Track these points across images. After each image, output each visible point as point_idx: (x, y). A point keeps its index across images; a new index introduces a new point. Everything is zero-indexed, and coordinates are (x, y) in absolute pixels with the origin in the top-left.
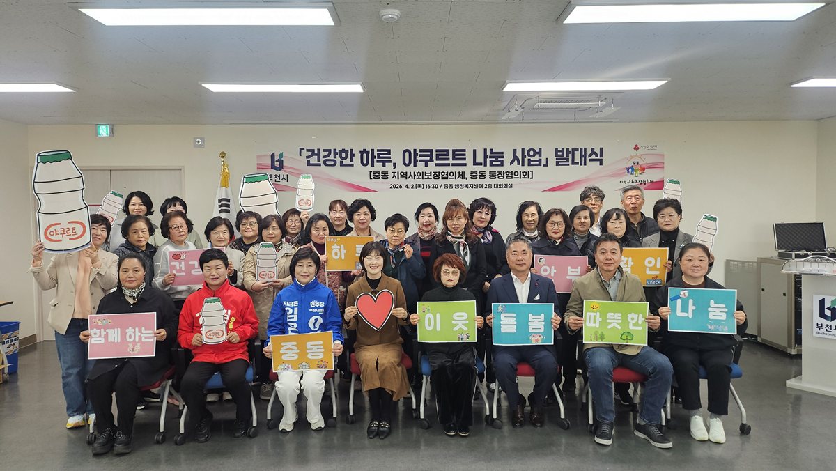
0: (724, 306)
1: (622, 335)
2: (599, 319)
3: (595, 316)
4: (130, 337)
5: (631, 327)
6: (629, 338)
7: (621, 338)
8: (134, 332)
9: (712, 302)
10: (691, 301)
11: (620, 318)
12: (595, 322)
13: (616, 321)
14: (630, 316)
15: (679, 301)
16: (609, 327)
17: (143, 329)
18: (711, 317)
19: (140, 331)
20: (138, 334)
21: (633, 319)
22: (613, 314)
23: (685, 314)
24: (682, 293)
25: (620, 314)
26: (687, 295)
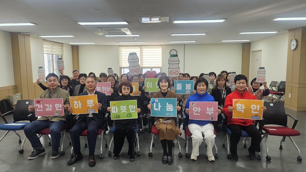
0: (172, 105)
1: (127, 115)
2: (117, 109)
3: (115, 108)
4: (103, 89)
5: (131, 111)
6: (130, 116)
7: (127, 116)
8: (105, 88)
9: (167, 103)
10: (159, 104)
11: (126, 108)
12: (115, 111)
13: (125, 109)
14: (130, 106)
15: (155, 104)
16: (122, 112)
17: (107, 87)
18: (167, 110)
19: (106, 88)
20: (105, 89)
21: (131, 108)
22: (123, 106)
23: (157, 109)
24: (156, 100)
25: (126, 106)
26: (158, 101)
